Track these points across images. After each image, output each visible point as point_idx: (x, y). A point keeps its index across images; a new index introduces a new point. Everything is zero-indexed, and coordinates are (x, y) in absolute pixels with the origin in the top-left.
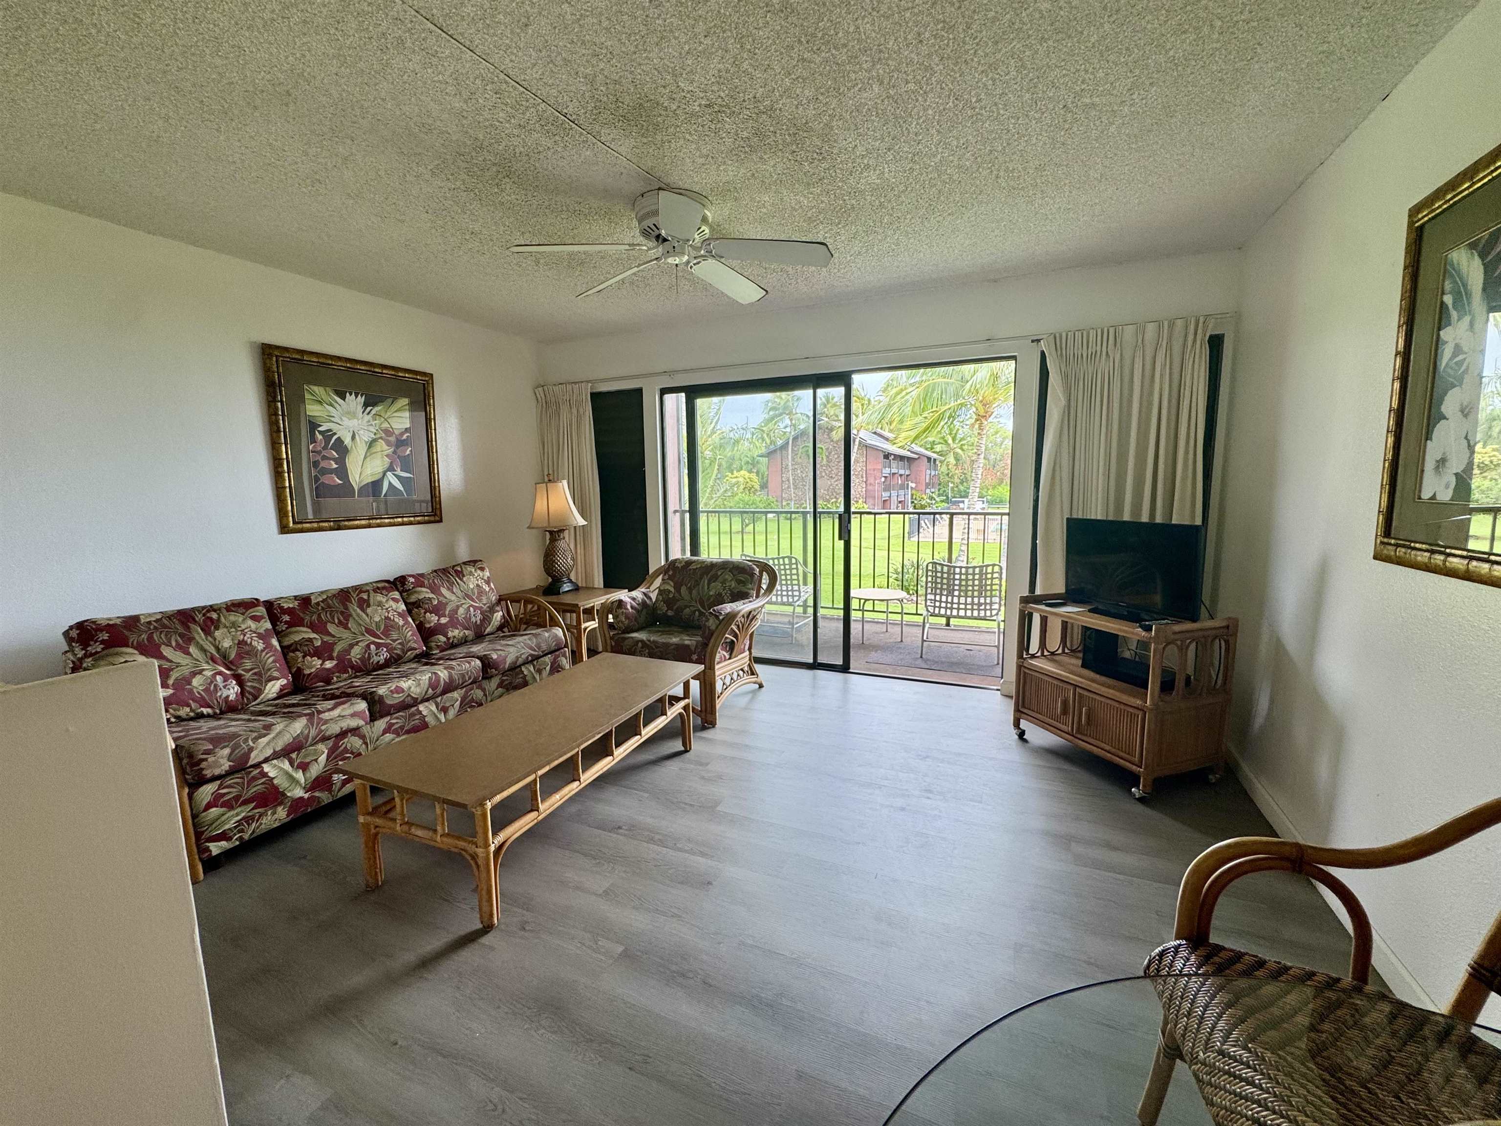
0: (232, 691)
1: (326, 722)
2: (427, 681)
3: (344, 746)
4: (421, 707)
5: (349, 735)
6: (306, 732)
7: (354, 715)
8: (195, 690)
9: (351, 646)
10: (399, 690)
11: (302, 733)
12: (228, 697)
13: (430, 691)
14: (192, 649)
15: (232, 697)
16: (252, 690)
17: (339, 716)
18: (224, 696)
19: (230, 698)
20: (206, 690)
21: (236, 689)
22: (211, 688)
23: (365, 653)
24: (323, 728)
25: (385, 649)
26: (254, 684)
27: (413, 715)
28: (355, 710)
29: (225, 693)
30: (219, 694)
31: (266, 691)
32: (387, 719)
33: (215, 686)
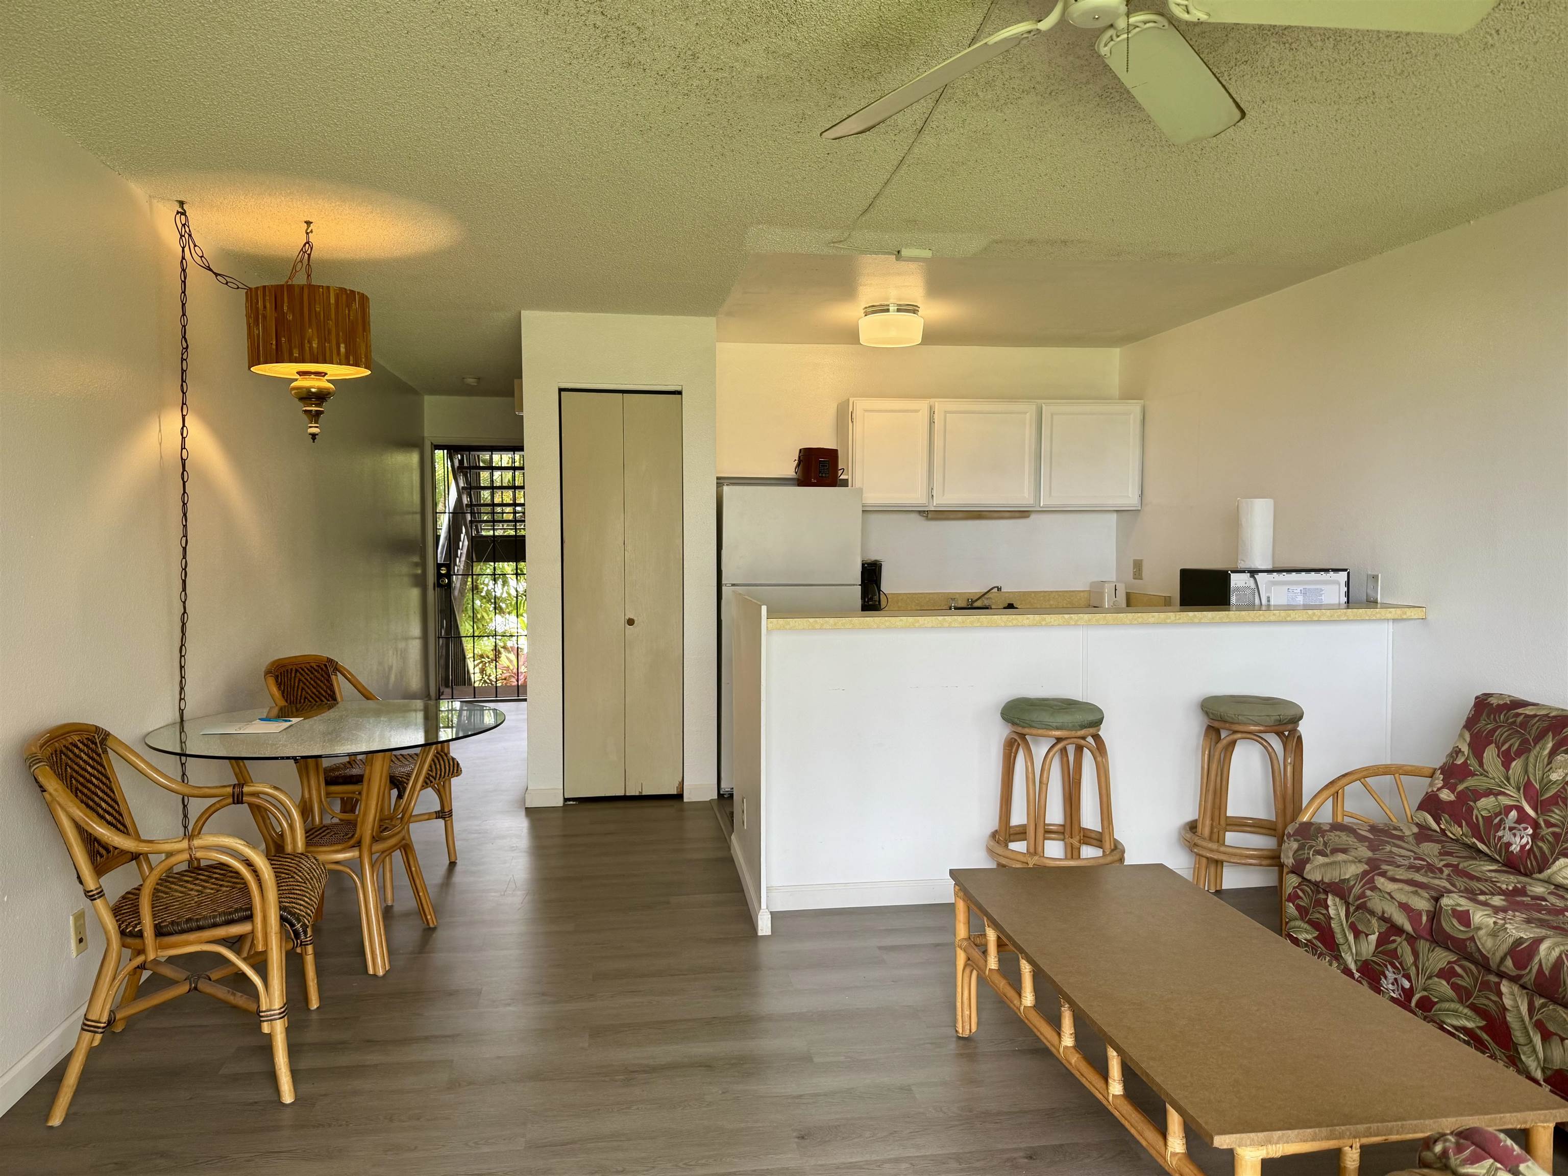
0: (1518, 839)
1: (1374, 888)
2: (1511, 940)
3: (1394, 946)
4: (1505, 987)
5: (1404, 936)
6: (1352, 883)
7: (1404, 907)
8: (1475, 812)
10: (1464, 918)
11: (1348, 880)
12: (1509, 844)
13: (1509, 962)
14: (1517, 765)
15: (1515, 848)
16: (1538, 854)
17: (1389, 894)
18: (1505, 840)
19: (1512, 848)
20: (1488, 820)
21: (1524, 841)
22: (1492, 824)
24: (1368, 893)
26: (1545, 848)
27: (1486, 985)
28: (1410, 903)
29: (1507, 837)
30: (1500, 834)
31: (1555, 867)
32: (1453, 958)
33: (1501, 820)
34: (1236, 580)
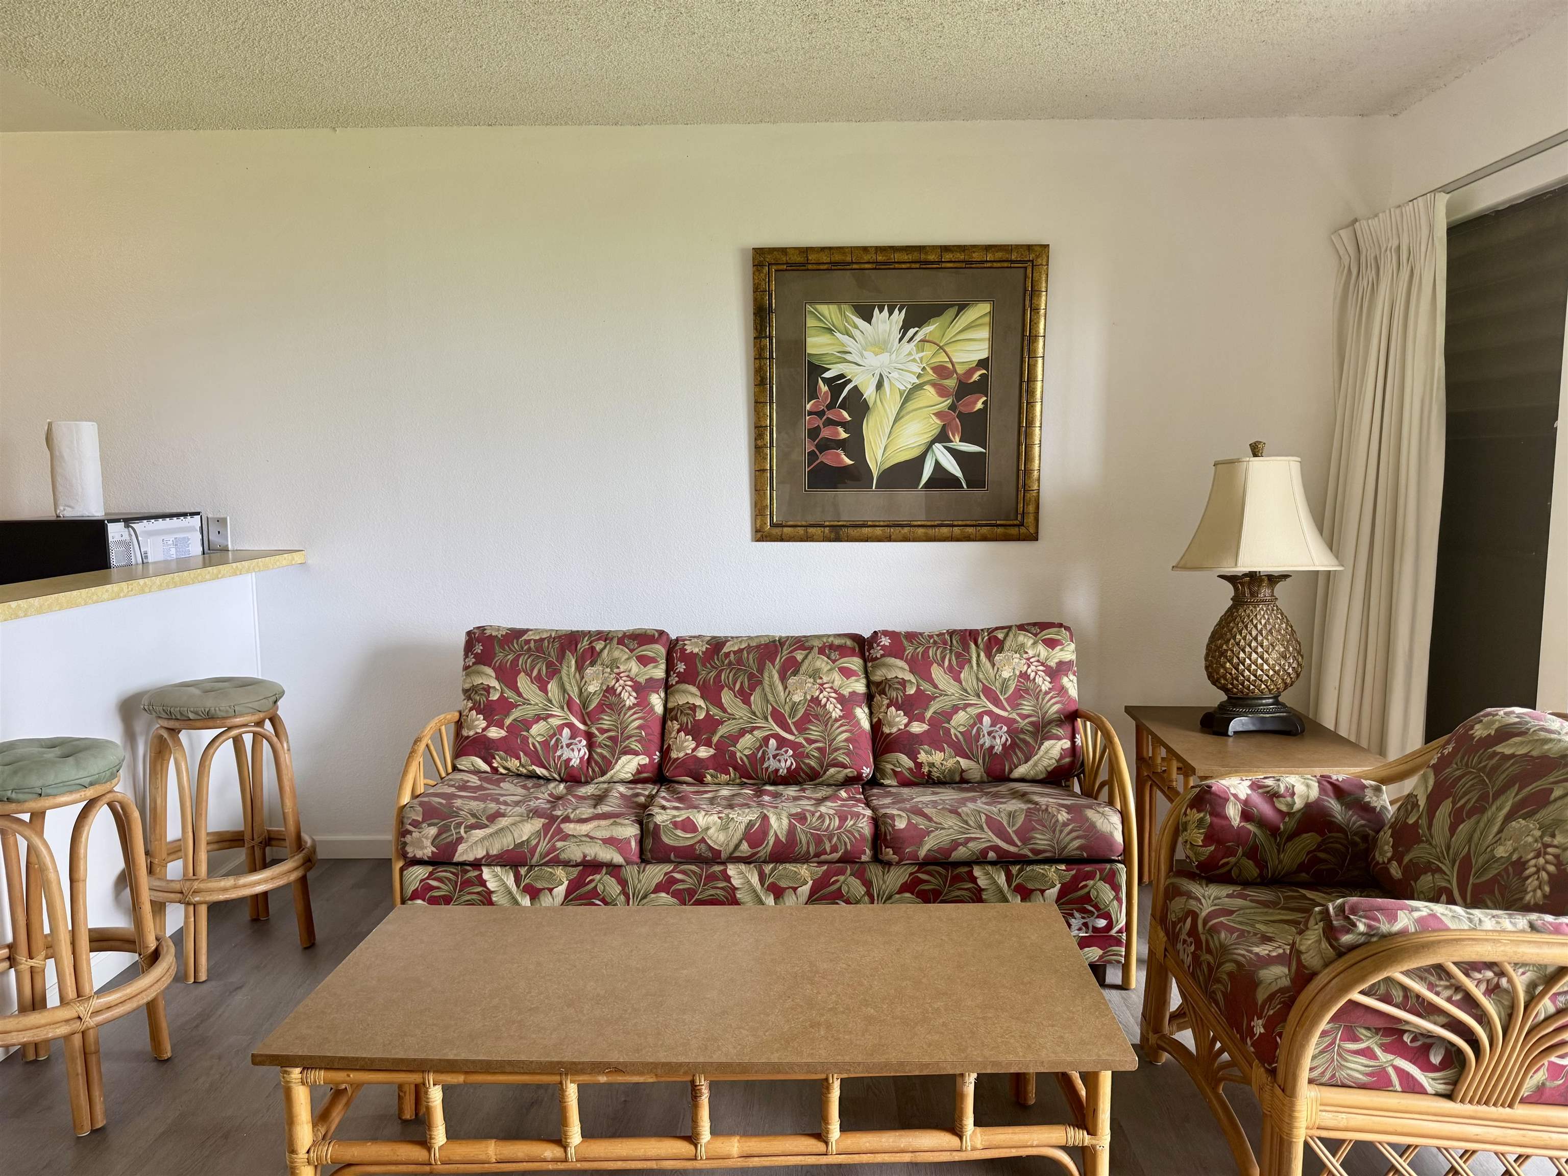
0: (576, 752)
1: (566, 837)
2: (743, 826)
3: (592, 885)
4: (732, 870)
5: (604, 871)
6: (534, 842)
7: (610, 842)
8: (530, 740)
9: (742, 733)
10: (689, 826)
11: (528, 841)
12: (569, 760)
13: (745, 846)
14: (552, 687)
15: (575, 762)
16: (599, 760)
17: (587, 836)
18: (565, 757)
19: (572, 763)
20: (545, 744)
21: (582, 753)
22: (550, 744)
23: (758, 749)
24: (559, 844)
25: (791, 752)
26: (605, 753)
27: (712, 877)
28: (615, 835)
29: (566, 754)
30: (559, 753)
31: (617, 767)
32: (668, 867)
33: (558, 740)
34: (115, 532)
